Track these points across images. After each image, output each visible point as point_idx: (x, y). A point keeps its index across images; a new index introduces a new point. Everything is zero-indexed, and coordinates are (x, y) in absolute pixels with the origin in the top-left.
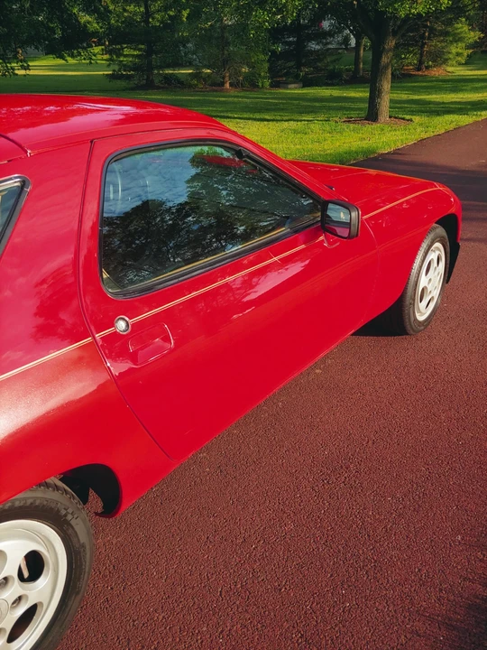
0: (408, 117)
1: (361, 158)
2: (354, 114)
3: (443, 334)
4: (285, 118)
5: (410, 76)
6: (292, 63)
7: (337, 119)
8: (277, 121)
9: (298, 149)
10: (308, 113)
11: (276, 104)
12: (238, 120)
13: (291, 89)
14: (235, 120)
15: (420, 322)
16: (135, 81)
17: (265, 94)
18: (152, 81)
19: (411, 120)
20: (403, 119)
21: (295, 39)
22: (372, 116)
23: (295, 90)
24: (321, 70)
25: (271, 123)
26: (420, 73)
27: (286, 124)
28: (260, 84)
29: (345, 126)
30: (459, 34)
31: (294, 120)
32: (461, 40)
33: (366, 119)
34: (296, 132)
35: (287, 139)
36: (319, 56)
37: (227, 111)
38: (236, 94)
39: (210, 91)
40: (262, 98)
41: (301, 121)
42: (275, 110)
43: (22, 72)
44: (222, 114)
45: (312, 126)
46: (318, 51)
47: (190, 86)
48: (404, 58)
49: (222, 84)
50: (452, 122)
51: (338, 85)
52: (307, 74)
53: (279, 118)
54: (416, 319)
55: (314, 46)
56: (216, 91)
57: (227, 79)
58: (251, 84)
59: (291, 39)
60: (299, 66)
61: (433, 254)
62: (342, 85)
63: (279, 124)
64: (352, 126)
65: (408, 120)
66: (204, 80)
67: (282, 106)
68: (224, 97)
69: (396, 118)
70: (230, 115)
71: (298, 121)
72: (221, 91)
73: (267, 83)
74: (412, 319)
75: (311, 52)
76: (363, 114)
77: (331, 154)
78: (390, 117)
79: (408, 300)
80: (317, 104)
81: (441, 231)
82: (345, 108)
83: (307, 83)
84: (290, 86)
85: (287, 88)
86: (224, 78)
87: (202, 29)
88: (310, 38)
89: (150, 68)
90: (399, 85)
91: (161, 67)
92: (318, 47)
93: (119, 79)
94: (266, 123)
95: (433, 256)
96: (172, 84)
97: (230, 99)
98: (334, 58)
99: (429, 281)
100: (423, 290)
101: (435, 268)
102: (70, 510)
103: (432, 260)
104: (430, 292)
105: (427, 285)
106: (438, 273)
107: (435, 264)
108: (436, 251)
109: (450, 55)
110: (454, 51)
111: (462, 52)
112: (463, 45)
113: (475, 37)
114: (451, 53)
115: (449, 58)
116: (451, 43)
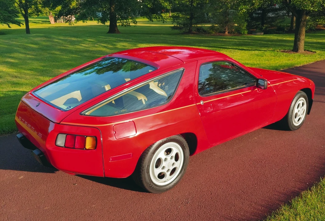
0: (314, 51)
1: (286, 68)
2: (287, 48)
4: (253, 49)
5: (320, 30)
6: (259, 23)
7: (278, 50)
8: (249, 50)
9: (257, 63)
10: (265, 47)
11: (250, 42)
12: (231, 50)
13: (258, 35)
14: (230, 50)
15: (295, 126)
16: (184, 30)
17: (245, 37)
18: (191, 30)
19: (315, 52)
20: (311, 51)
21: (261, 12)
22: (295, 49)
23: (260, 36)
24: (274, 26)
25: (246, 51)
27: (253, 52)
28: (243, 33)
29: (281, 54)
31: (258, 50)
33: (293, 51)
34: (257, 55)
35: (253, 58)
36: (273, 19)
37: (226, 45)
38: (231, 37)
39: (218, 36)
40: (243, 39)
41: (261, 50)
42: (248, 45)
43: (133, 24)
44: (224, 47)
45: (266, 53)
46: (273, 17)
47: (209, 33)
48: (318, 21)
49: (224, 32)
51: (282, 33)
52: (266, 28)
53: (251, 49)
55: (270, 15)
56: (221, 35)
57: (227, 30)
58: (238, 32)
59: (260, 12)
60: (263, 24)
61: (300, 101)
62: (284, 33)
63: (250, 52)
64: (285, 54)
65: (314, 52)
66: (216, 30)
67: (252, 43)
68: (225, 38)
69: (308, 51)
70: (227, 47)
71: (259, 50)
72: (224, 35)
73: (246, 32)
74: (292, 124)
75: (269, 18)
76: (292, 49)
77: (272, 66)
78: (305, 50)
80: (270, 43)
81: (303, 93)
82: (283, 45)
83: (266, 33)
84: (258, 34)
85: (256, 35)
86: (225, 30)
87: (218, 12)
88: (269, 11)
89: (191, 24)
90: (313, 34)
91: (196, 24)
92: (273, 16)
93: (177, 29)
94: (244, 51)
96: (200, 31)
97: (228, 40)
98: (281, 20)
99: (299, 111)
100: (296, 114)
101: (301, 107)
102: (186, 145)
103: (300, 103)
104: (299, 115)
105: (297, 112)
106: (303, 109)
107: (301, 105)
108: (302, 100)
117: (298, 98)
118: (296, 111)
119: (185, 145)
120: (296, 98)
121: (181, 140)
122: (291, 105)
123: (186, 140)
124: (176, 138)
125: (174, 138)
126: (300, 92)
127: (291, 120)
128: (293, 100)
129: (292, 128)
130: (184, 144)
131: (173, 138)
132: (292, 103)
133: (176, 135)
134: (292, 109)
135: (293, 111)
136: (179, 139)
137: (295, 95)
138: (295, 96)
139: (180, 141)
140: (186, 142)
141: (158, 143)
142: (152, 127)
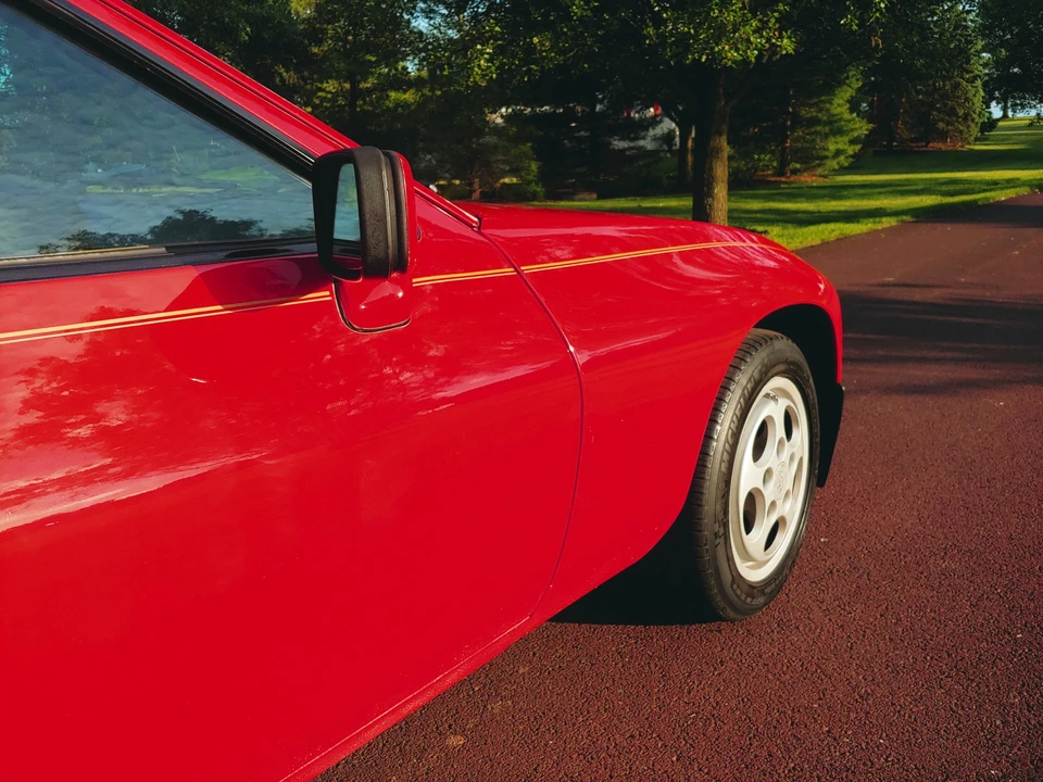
0: (760, 229)
3: (817, 614)
5: (767, 182)
15: (751, 586)
26: (783, 179)
28: (531, 194)
30: (836, 121)
46: (624, 149)
48: (759, 160)
49: (469, 193)
50: (833, 231)
54: (737, 578)
57: (476, 187)
61: (772, 404)
73: (542, 192)
74: (727, 578)
79: (708, 525)
83: (605, 193)
84: (579, 197)
85: (573, 200)
86: (471, 185)
88: (611, 133)
95: (770, 409)
99: (768, 473)
100: (752, 498)
101: (781, 442)
103: (771, 418)
104: (773, 504)
105: (761, 487)
106: (792, 458)
107: (778, 430)
108: (781, 399)
109: (826, 153)
110: (832, 147)
111: (845, 147)
112: (846, 139)
113: (862, 128)
114: (828, 150)
115: (826, 157)
116: (826, 136)
117: (759, 383)
118: (748, 475)
120: (742, 381)
122: (709, 437)
126: (766, 340)
127: (721, 551)
128: (721, 400)
129: (732, 605)
132: (713, 421)
134: (724, 467)
135: (727, 482)
137: (734, 362)
138: (737, 368)
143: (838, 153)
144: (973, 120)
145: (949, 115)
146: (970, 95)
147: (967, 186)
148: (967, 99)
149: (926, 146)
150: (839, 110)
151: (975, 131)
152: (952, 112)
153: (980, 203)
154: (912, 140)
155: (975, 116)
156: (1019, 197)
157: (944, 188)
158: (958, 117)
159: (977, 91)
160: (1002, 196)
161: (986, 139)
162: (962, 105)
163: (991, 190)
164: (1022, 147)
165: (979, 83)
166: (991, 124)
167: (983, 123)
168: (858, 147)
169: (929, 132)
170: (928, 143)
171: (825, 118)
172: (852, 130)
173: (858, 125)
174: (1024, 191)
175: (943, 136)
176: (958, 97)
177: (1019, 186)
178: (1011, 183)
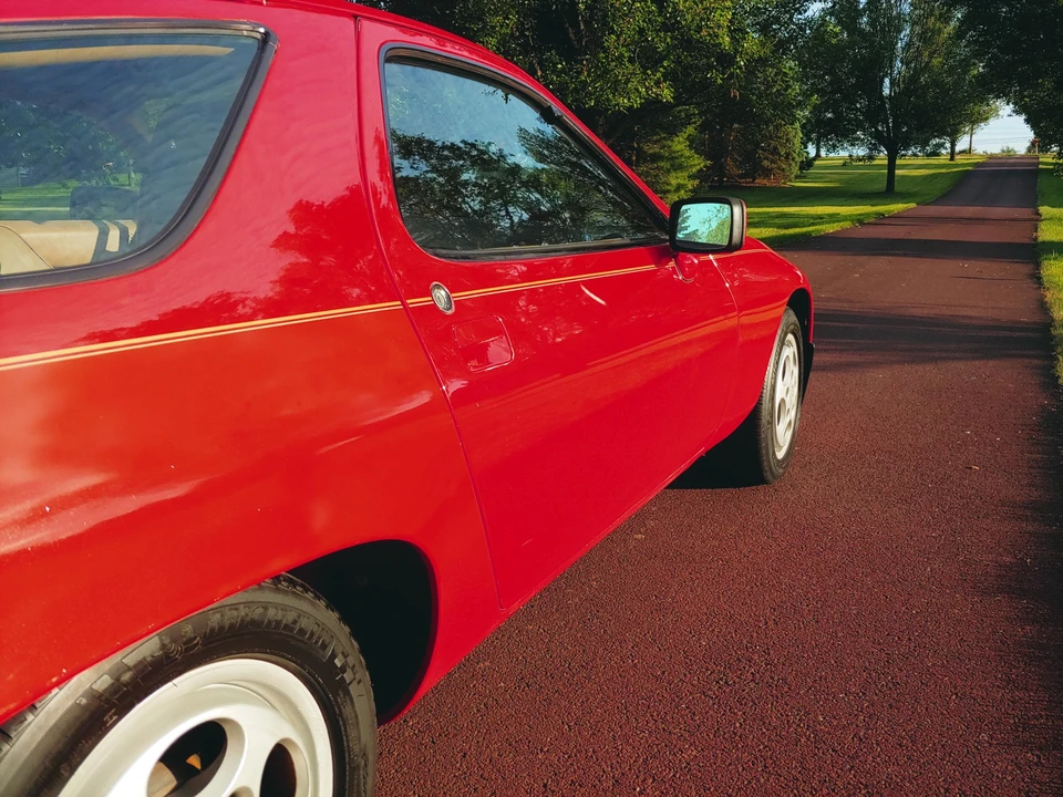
15: (778, 461)
30: (677, 158)
32: (680, 167)
54: (775, 452)
79: (765, 416)
95: (788, 352)
99: (788, 391)
100: (781, 405)
101: (792, 372)
102: (351, 661)
104: (789, 410)
105: (785, 396)
106: (795, 384)
107: (791, 365)
108: (791, 347)
109: (669, 188)
110: (674, 182)
111: (686, 182)
112: (686, 174)
113: (698, 163)
114: (669, 184)
115: (669, 191)
116: (668, 171)
118: (780, 389)
119: (338, 662)
121: (303, 623)
123: (344, 619)
124: (257, 613)
125: (243, 612)
127: (769, 433)
130: (334, 656)
131: (231, 616)
133: (258, 583)
135: (774, 391)
136: (291, 617)
139: (302, 631)
140: (347, 629)
141: (61, 701)
142: (37, 516)
143: (679, 187)
144: (793, 159)
145: (772, 154)
146: (791, 135)
147: (797, 220)
148: (788, 140)
149: (753, 182)
150: (679, 147)
151: (795, 170)
152: (775, 151)
153: (813, 235)
154: (741, 176)
155: (795, 155)
156: (843, 230)
157: (777, 221)
158: (780, 156)
159: (796, 133)
160: (830, 228)
161: (804, 177)
162: (784, 145)
163: (820, 224)
164: (836, 185)
165: (797, 125)
166: (808, 164)
167: (802, 162)
168: (697, 182)
169: (756, 169)
170: (754, 180)
171: (667, 154)
172: (691, 166)
173: (696, 162)
174: (847, 224)
175: (767, 173)
176: (780, 138)
177: (843, 221)
178: (833, 218)
